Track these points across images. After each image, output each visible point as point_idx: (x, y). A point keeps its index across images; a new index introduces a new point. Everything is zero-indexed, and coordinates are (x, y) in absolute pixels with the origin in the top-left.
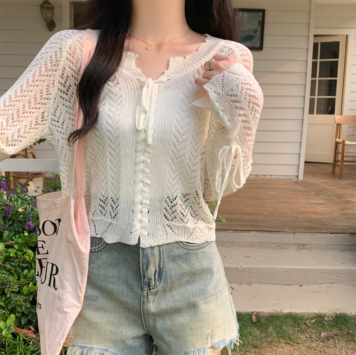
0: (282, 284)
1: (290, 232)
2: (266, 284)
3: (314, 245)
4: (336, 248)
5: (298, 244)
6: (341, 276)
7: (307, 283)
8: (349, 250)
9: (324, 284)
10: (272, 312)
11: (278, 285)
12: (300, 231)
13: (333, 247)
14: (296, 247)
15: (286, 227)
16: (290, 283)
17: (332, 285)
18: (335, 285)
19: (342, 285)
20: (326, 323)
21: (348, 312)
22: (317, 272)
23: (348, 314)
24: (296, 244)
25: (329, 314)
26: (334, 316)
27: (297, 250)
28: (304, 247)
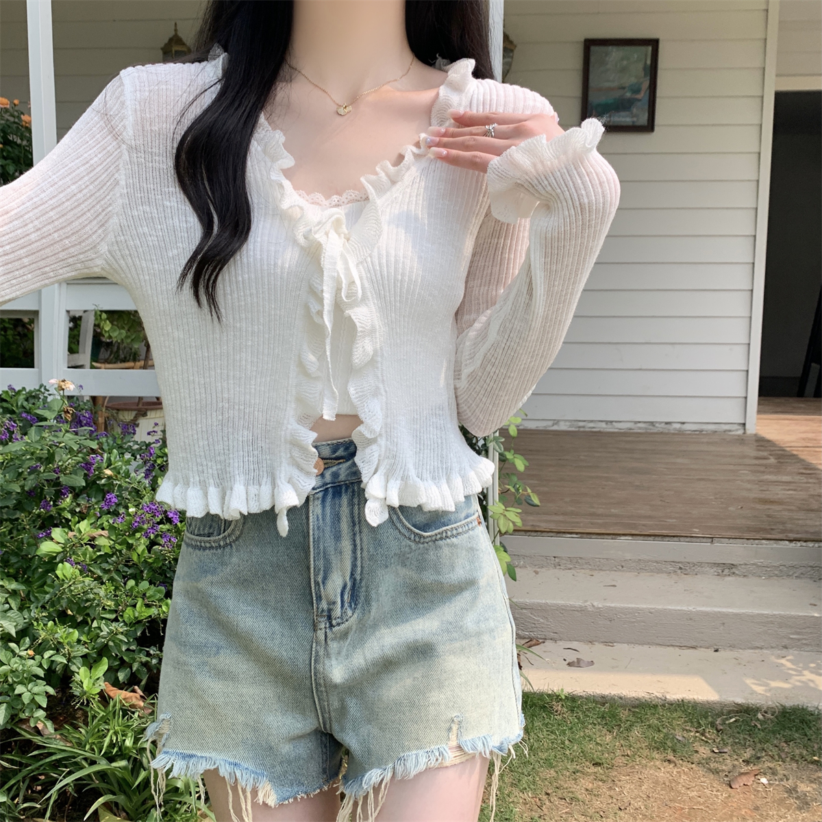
0: (677, 646)
1: (703, 538)
2: (644, 644)
3: (754, 567)
6: (804, 631)
7: (730, 646)
9: (767, 648)
10: (644, 697)
11: (668, 648)
12: (724, 534)
13: (795, 573)
14: (715, 571)
15: (695, 528)
16: (695, 644)
17: (784, 651)
18: (791, 651)
19: (809, 651)
20: (759, 726)
21: (809, 705)
22: (753, 622)
23: (809, 709)
24: (715, 564)
25: (768, 708)
26: (777, 710)
27: (719, 577)
28: (732, 571)
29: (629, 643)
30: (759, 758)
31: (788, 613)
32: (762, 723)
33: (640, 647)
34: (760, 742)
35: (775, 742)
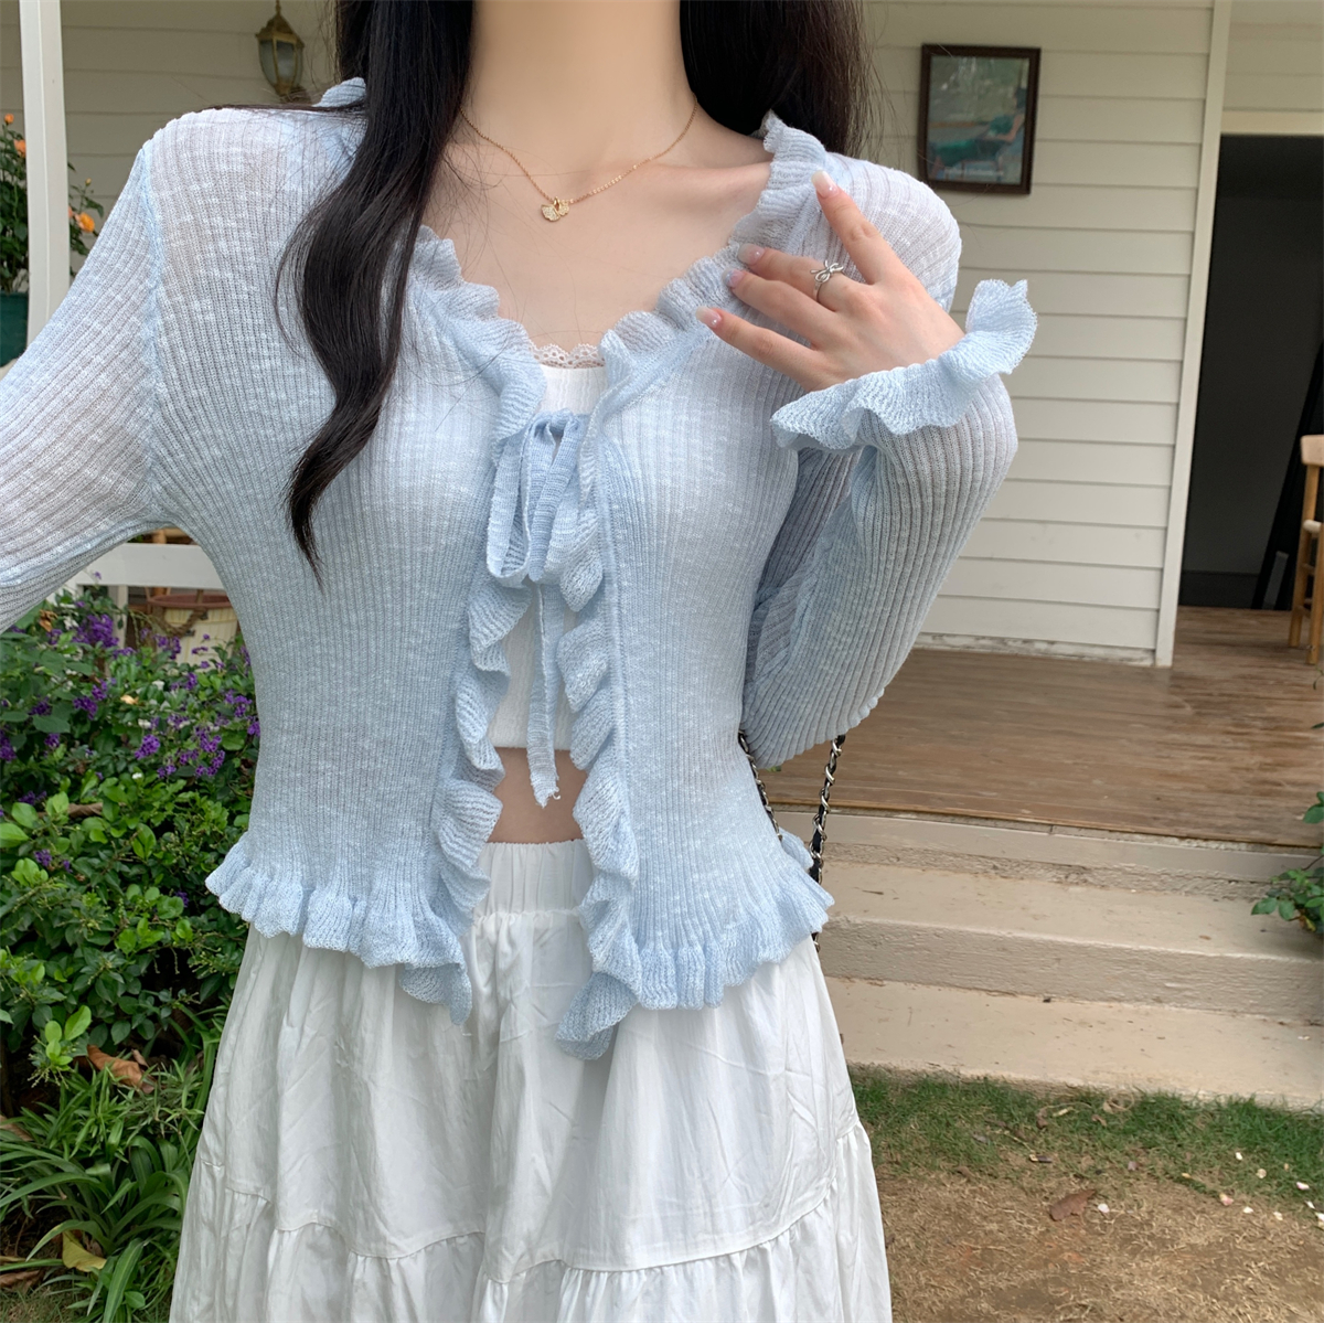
0: (985, 990)
1: (1037, 824)
2: (931, 984)
3: (1120, 873)
4: (1196, 888)
5: (1061, 865)
6: (1189, 977)
7: (1070, 995)
8: (1245, 898)
9: (1128, 1001)
10: (924, 1071)
11: (969, 993)
12: (1072, 821)
13: (1185, 886)
14: (1054, 876)
15: (1026, 808)
16: (1012, 988)
17: (1156, 1007)
18: (1167, 1007)
19: (1194, 1008)
20: (1104, 1122)
21: (1184, 1093)
22: (1106, 960)
23: (1183, 1099)
24: (1054, 864)
25: (1119, 1095)
26: (1133, 1100)
27: (1058, 885)
28: (1082, 878)
29: (907, 981)
30: (1099, 1172)
31: (1163, 949)
32: (1108, 1117)
33: (924, 988)
34: (1104, 1146)
35: (1127, 1148)
